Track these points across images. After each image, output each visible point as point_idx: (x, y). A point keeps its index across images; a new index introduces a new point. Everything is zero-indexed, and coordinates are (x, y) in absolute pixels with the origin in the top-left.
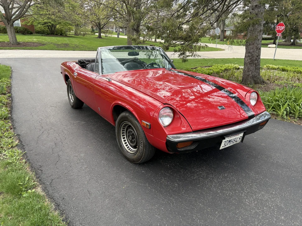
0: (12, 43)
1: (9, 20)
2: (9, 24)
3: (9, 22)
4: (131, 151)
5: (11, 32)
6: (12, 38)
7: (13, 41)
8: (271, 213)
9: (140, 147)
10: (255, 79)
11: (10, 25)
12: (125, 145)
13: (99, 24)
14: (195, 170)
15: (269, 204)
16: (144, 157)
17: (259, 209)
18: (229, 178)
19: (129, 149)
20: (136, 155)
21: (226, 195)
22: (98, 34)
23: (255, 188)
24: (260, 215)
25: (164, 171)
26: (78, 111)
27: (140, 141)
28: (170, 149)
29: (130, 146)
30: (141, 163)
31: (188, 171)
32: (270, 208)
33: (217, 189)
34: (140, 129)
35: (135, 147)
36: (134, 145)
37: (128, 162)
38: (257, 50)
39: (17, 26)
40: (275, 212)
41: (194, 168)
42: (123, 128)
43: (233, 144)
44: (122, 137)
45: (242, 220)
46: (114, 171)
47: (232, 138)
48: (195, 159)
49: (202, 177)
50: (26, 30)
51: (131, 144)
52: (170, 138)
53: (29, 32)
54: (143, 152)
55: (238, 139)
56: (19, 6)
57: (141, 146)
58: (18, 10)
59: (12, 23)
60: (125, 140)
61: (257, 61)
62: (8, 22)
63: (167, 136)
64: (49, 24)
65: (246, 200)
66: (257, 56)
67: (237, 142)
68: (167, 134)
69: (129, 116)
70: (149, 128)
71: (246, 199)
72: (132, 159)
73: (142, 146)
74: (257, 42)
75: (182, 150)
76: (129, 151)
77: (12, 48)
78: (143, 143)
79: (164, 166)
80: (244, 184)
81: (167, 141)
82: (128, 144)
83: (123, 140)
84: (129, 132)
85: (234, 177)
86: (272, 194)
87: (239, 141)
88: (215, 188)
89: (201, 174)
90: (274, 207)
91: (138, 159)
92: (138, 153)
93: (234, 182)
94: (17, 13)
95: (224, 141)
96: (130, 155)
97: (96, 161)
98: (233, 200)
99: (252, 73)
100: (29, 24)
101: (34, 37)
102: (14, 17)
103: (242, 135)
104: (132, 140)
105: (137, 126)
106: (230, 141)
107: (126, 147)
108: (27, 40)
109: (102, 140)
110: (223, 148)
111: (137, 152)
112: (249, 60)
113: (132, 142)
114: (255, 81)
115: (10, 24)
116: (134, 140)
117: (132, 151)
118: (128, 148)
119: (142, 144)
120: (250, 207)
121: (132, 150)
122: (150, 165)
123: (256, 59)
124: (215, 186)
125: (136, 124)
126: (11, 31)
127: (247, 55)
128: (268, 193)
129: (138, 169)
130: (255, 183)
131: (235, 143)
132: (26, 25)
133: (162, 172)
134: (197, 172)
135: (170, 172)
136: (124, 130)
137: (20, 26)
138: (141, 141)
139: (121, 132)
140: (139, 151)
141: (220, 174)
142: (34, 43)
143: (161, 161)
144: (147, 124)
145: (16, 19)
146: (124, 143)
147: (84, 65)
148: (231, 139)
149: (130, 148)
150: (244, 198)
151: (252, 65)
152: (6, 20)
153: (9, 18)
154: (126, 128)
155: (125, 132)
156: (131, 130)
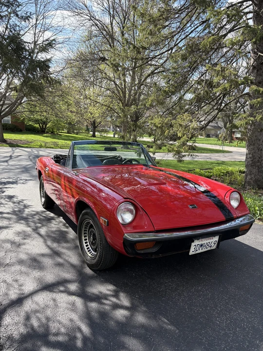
4: (91, 255)
8: (244, 336)
10: (259, 183)
13: (94, 122)
15: (244, 325)
17: (230, 330)
18: (203, 292)
19: (90, 253)
20: (96, 260)
21: (194, 312)
22: (92, 133)
23: (231, 305)
24: (229, 337)
28: (128, 251)
32: (244, 329)
33: (185, 304)
35: (95, 250)
36: (95, 247)
38: (259, 151)
39: (7, 123)
40: (249, 334)
42: (85, 228)
43: (206, 250)
44: (84, 238)
45: (206, 341)
47: (205, 241)
49: (169, 290)
50: (15, 127)
51: (92, 246)
52: (127, 237)
53: (18, 129)
54: (102, 256)
55: (213, 244)
56: (10, 102)
57: (101, 248)
58: (9, 106)
59: (1, 119)
60: (87, 242)
61: (260, 162)
63: (124, 235)
64: (41, 121)
65: (216, 319)
66: (260, 158)
67: (212, 248)
68: (124, 232)
69: (90, 213)
70: (107, 225)
71: (218, 317)
72: (91, 265)
74: (259, 142)
78: (103, 245)
80: (219, 300)
81: (124, 240)
82: (90, 247)
83: (84, 242)
84: (90, 233)
85: (209, 291)
86: (251, 313)
87: (214, 247)
88: (183, 303)
89: (170, 285)
90: (249, 329)
91: (98, 264)
92: (97, 257)
93: (208, 297)
94: (7, 110)
95: (193, 244)
96: (90, 260)
98: (201, 318)
99: (254, 176)
100: (20, 121)
102: (3, 113)
103: (216, 239)
104: (93, 241)
105: (98, 224)
106: (201, 245)
110: (194, 253)
111: (96, 255)
112: (251, 162)
113: (92, 244)
114: (259, 185)
116: (95, 242)
117: (93, 255)
118: (88, 249)
120: (220, 326)
121: (93, 253)
123: (258, 160)
124: (183, 300)
127: (248, 156)
128: (246, 312)
130: (232, 299)
131: (209, 249)
132: (16, 122)
134: (166, 283)
136: (87, 230)
137: (10, 123)
138: (101, 242)
139: (83, 232)
140: (98, 255)
141: (193, 287)
142: (21, 140)
144: (104, 221)
145: (5, 115)
146: (85, 245)
147: (58, 160)
148: (202, 243)
150: (215, 317)
151: (254, 167)
154: (88, 228)
155: (87, 232)
156: (92, 229)
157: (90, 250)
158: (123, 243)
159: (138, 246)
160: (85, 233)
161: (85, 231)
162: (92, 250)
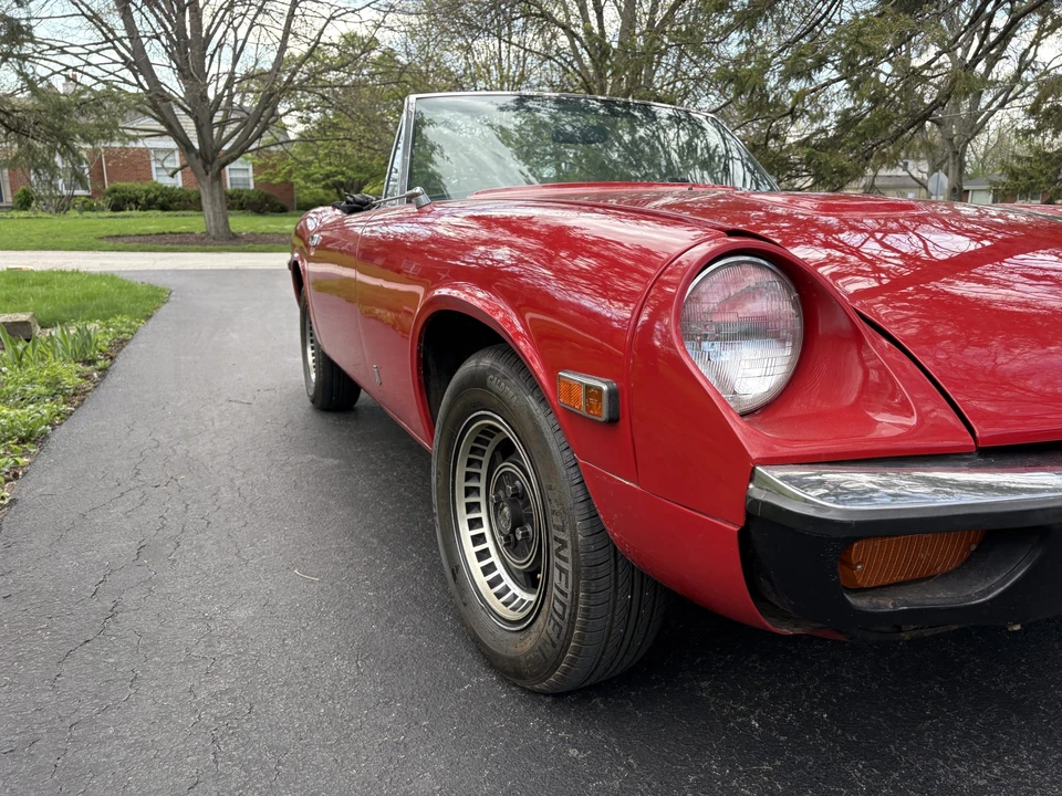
0: (213, 233)
1: (210, 159)
2: (207, 173)
3: (209, 167)
4: (506, 604)
5: (214, 200)
6: (215, 220)
7: (215, 227)
9: (556, 580)
11: (209, 176)
12: (476, 567)
14: (957, 774)
16: (577, 652)
19: (499, 595)
20: (534, 636)
25: (722, 765)
26: (331, 418)
27: (555, 533)
28: (772, 598)
29: (505, 576)
30: (569, 693)
31: (903, 778)
34: (554, 447)
35: (529, 580)
36: (525, 563)
37: (486, 678)
39: (241, 187)
41: (946, 759)
42: (470, 463)
44: (463, 519)
46: (382, 729)
48: (942, 691)
50: (267, 198)
51: (512, 560)
52: (781, 492)
53: (276, 205)
54: (573, 616)
57: (562, 570)
58: (240, 127)
59: (217, 168)
60: (482, 535)
62: (204, 167)
63: (752, 476)
64: (340, 178)
68: (754, 455)
69: (494, 372)
70: (604, 416)
72: (511, 660)
73: (568, 567)
75: (887, 604)
76: (497, 605)
77: (208, 247)
78: (575, 551)
79: (725, 721)
81: (749, 516)
82: (498, 564)
83: (466, 534)
84: (500, 485)
91: (546, 661)
92: (540, 619)
96: (499, 633)
97: (298, 652)
100: (278, 180)
101: (289, 219)
102: (226, 147)
104: (513, 531)
105: (537, 428)
107: (482, 581)
108: (263, 228)
109: (383, 541)
111: (537, 608)
113: (512, 545)
115: (210, 173)
116: (526, 534)
117: (514, 609)
118: (492, 584)
119: (566, 553)
121: (515, 597)
122: (630, 707)
125: (531, 416)
126: (212, 194)
129: (542, 728)
132: (267, 183)
133: (708, 771)
135: (767, 774)
136: (478, 475)
137: (252, 187)
138: (562, 536)
139: (461, 484)
140: (545, 607)
142: (283, 235)
143: (704, 684)
144: (588, 387)
145: (232, 156)
146: (470, 550)
149: (507, 589)
152: (200, 160)
153: (209, 154)
154: (486, 460)
155: (482, 485)
156: (508, 466)
157: (499, 579)
158: (744, 535)
159: (864, 564)
160: (469, 491)
161: (469, 476)
162: (507, 580)
